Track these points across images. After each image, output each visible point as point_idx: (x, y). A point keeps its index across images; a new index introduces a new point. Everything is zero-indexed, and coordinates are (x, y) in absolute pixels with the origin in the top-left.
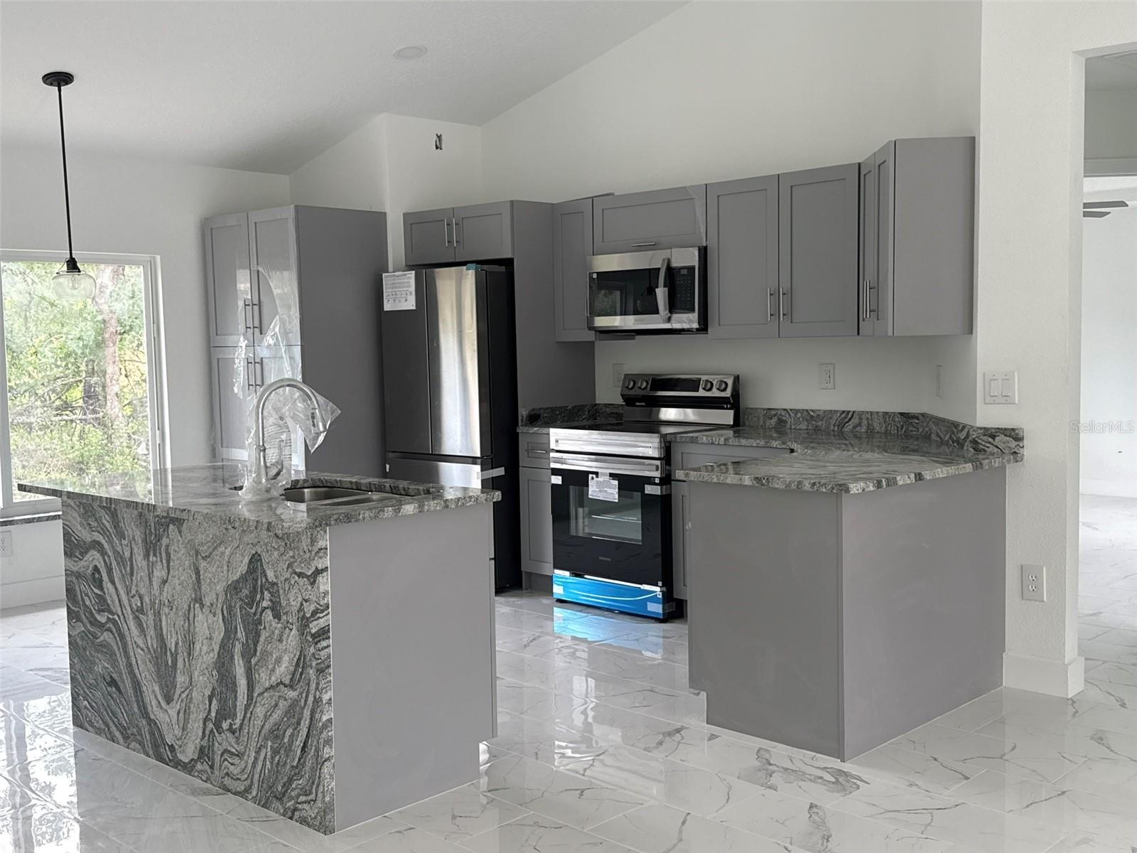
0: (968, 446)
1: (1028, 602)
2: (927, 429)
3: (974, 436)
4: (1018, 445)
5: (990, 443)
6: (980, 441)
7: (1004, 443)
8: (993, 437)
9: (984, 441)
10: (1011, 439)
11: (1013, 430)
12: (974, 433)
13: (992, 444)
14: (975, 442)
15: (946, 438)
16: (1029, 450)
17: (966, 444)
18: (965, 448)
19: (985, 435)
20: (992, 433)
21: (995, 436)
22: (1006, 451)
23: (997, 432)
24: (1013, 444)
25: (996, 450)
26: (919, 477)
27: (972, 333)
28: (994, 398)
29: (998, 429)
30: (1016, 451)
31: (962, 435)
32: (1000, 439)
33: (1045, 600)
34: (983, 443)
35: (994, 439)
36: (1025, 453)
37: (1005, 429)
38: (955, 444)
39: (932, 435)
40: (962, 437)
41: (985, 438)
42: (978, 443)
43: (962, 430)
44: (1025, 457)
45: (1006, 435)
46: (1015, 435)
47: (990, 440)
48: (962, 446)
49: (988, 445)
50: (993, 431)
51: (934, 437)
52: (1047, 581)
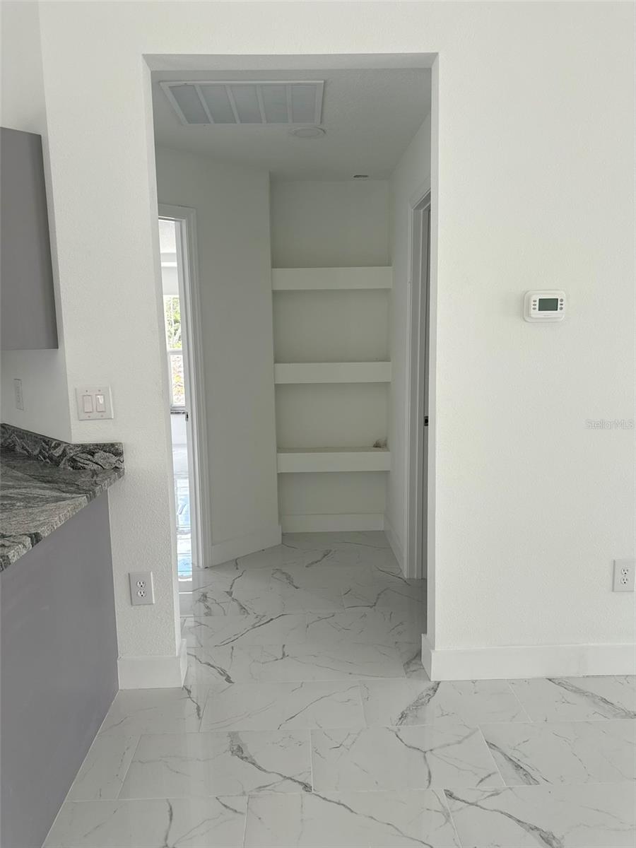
0: (64, 464)
1: (138, 607)
2: (9, 441)
3: (72, 455)
4: (119, 460)
5: (89, 460)
6: (78, 459)
7: (104, 459)
8: (92, 454)
9: (82, 459)
10: (111, 455)
11: (112, 445)
12: (71, 451)
13: (92, 461)
14: (73, 460)
15: (36, 452)
16: (130, 463)
17: (63, 462)
18: (62, 466)
19: (82, 453)
20: (90, 450)
21: (94, 453)
22: (107, 467)
23: (96, 449)
24: (114, 459)
25: (96, 467)
26: (36, 538)
27: (57, 347)
28: (89, 414)
29: (97, 445)
30: (118, 466)
31: (57, 452)
32: (99, 456)
33: (154, 602)
34: (82, 461)
35: (93, 456)
36: (125, 467)
37: (105, 445)
38: (48, 460)
39: (17, 447)
40: (57, 455)
41: (84, 455)
42: (77, 461)
43: (55, 447)
44: (126, 471)
45: (105, 451)
46: (114, 450)
47: (89, 457)
48: (57, 464)
49: (88, 462)
50: (92, 447)
51: (18, 449)
52: (155, 585)
